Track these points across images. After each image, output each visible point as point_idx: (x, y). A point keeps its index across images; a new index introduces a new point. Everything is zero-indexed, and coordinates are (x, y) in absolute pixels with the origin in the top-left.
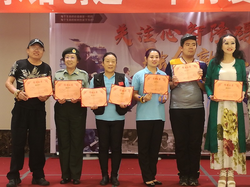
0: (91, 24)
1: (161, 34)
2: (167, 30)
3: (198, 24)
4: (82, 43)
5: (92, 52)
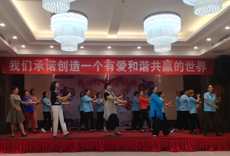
0: (69, 79)
1: (95, 83)
2: (97, 82)
3: (108, 79)
4: (65, 86)
5: (69, 90)
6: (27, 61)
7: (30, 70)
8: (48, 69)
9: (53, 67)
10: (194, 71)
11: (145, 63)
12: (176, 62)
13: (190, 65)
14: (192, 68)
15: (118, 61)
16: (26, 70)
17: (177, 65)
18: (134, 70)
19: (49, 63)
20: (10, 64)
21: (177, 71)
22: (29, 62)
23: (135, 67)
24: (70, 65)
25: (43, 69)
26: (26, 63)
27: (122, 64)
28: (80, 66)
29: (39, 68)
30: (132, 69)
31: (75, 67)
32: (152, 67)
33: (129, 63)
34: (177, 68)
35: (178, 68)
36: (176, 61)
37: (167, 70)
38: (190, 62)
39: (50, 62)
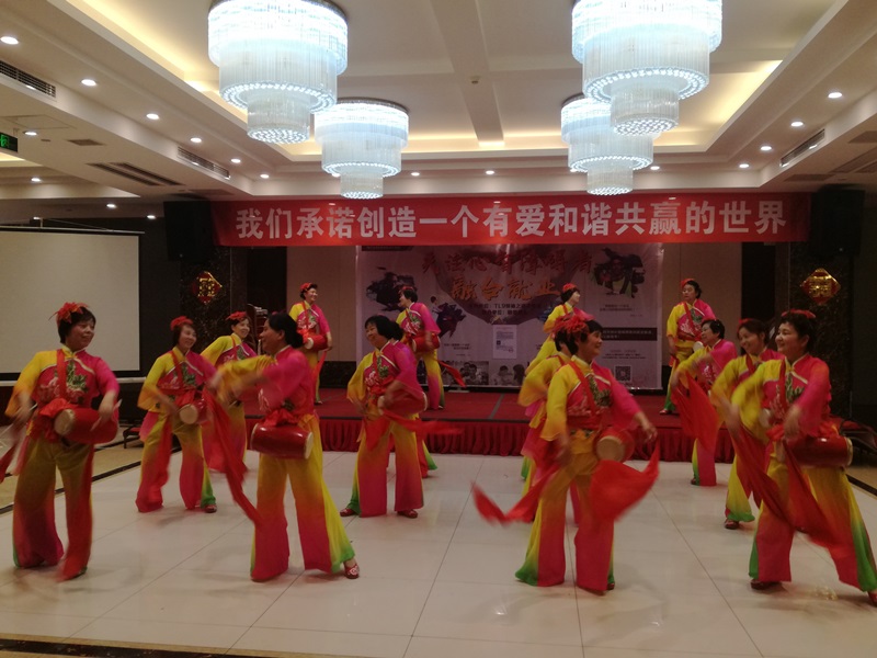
0: (398, 253)
1: (469, 262)
4: (388, 271)
5: (398, 281)
6: (279, 211)
7: (289, 236)
8: (332, 233)
9: (345, 227)
10: (746, 230)
11: (597, 209)
12: (693, 206)
13: (734, 212)
14: (742, 221)
15: (520, 207)
16: (277, 236)
17: (693, 213)
18: (566, 231)
19: (336, 216)
20: (238, 219)
21: (692, 232)
22: (285, 213)
23: (571, 223)
24: (390, 219)
25: (321, 232)
26: (277, 217)
27: (531, 214)
28: (416, 223)
29: (310, 230)
30: (562, 228)
31: (404, 228)
32: (618, 221)
33: (553, 211)
34: (693, 223)
35: (698, 222)
36: (693, 203)
37: (664, 230)
38: (734, 204)
39: (337, 212)
